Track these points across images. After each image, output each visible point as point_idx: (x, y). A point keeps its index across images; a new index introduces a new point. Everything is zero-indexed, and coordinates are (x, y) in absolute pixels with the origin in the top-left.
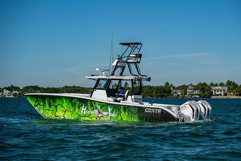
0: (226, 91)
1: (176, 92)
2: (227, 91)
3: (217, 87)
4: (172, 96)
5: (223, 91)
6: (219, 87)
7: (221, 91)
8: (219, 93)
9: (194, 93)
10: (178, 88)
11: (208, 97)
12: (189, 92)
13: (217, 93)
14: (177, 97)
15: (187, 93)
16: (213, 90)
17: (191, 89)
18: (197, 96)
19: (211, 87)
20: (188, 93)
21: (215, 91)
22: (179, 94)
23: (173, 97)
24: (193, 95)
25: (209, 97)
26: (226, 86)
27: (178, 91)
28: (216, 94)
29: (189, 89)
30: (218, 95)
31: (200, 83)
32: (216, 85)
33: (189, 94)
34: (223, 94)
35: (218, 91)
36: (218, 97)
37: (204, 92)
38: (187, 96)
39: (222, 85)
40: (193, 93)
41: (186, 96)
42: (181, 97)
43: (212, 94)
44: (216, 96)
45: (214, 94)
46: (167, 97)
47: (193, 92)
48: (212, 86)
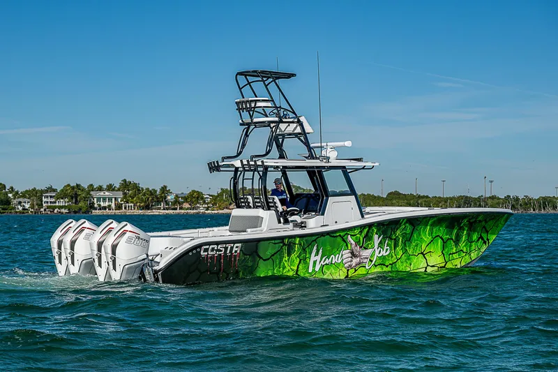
0: (119, 200)
1: (20, 203)
2: (121, 201)
3: (102, 193)
4: (13, 211)
5: (113, 199)
6: (107, 193)
7: (110, 200)
8: (107, 204)
9: (57, 204)
10: (24, 196)
11: (85, 213)
12: (47, 202)
13: (102, 204)
14: (23, 213)
15: (42, 205)
16: (95, 199)
17: (51, 197)
18: (63, 210)
19: (92, 193)
20: (44, 205)
21: (99, 200)
22: (27, 206)
23: (16, 212)
24: (54, 208)
25: (87, 212)
26: (119, 190)
27: (26, 200)
28: (100, 205)
29: (47, 197)
30: (105, 208)
31: (69, 185)
32: (100, 189)
33: (48, 207)
34: (113, 206)
35: (104, 200)
36: (104, 211)
37: (76, 202)
38: (45, 210)
39: (110, 188)
40: (54, 205)
41: (42, 210)
42: (31, 212)
43: (92, 206)
44: (100, 209)
45: (96, 206)
46: (4, 213)
47: (55, 202)
48: (93, 190)
